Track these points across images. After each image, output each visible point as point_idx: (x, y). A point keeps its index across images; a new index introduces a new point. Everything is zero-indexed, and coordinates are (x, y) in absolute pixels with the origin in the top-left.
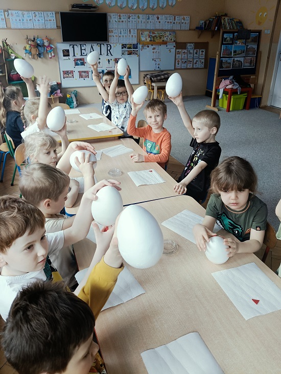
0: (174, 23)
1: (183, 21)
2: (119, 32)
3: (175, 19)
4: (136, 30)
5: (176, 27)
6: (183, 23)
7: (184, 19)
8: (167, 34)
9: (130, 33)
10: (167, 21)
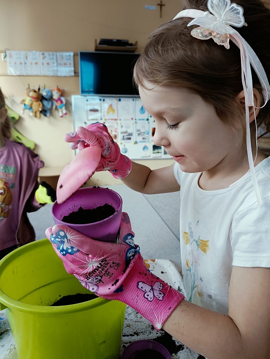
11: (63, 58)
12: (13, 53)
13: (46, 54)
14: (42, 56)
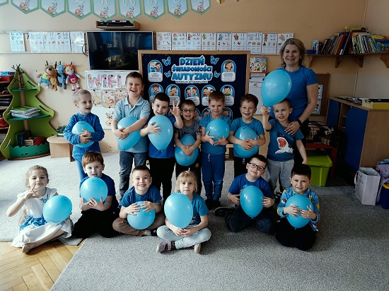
0: (265, 44)
1: (280, 41)
3: (266, 38)
5: (269, 50)
6: (280, 44)
7: (282, 37)
10: (252, 41)
11: (75, 37)
12: (35, 33)
13: (61, 33)
14: (57, 36)
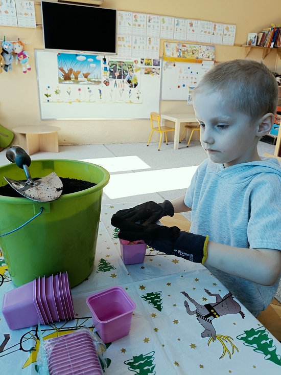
0: (213, 34)
1: (226, 32)
2: (134, 41)
3: (215, 28)
4: (159, 40)
5: (217, 40)
6: (225, 35)
7: (227, 29)
8: (204, 48)
9: (150, 43)
10: (204, 30)
11: (23, 7)
